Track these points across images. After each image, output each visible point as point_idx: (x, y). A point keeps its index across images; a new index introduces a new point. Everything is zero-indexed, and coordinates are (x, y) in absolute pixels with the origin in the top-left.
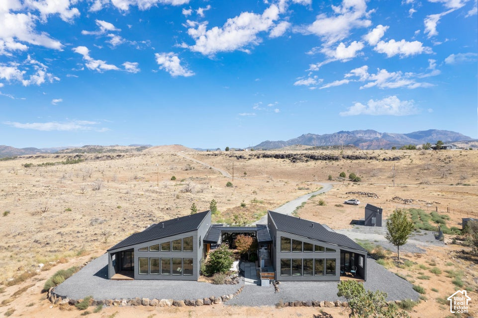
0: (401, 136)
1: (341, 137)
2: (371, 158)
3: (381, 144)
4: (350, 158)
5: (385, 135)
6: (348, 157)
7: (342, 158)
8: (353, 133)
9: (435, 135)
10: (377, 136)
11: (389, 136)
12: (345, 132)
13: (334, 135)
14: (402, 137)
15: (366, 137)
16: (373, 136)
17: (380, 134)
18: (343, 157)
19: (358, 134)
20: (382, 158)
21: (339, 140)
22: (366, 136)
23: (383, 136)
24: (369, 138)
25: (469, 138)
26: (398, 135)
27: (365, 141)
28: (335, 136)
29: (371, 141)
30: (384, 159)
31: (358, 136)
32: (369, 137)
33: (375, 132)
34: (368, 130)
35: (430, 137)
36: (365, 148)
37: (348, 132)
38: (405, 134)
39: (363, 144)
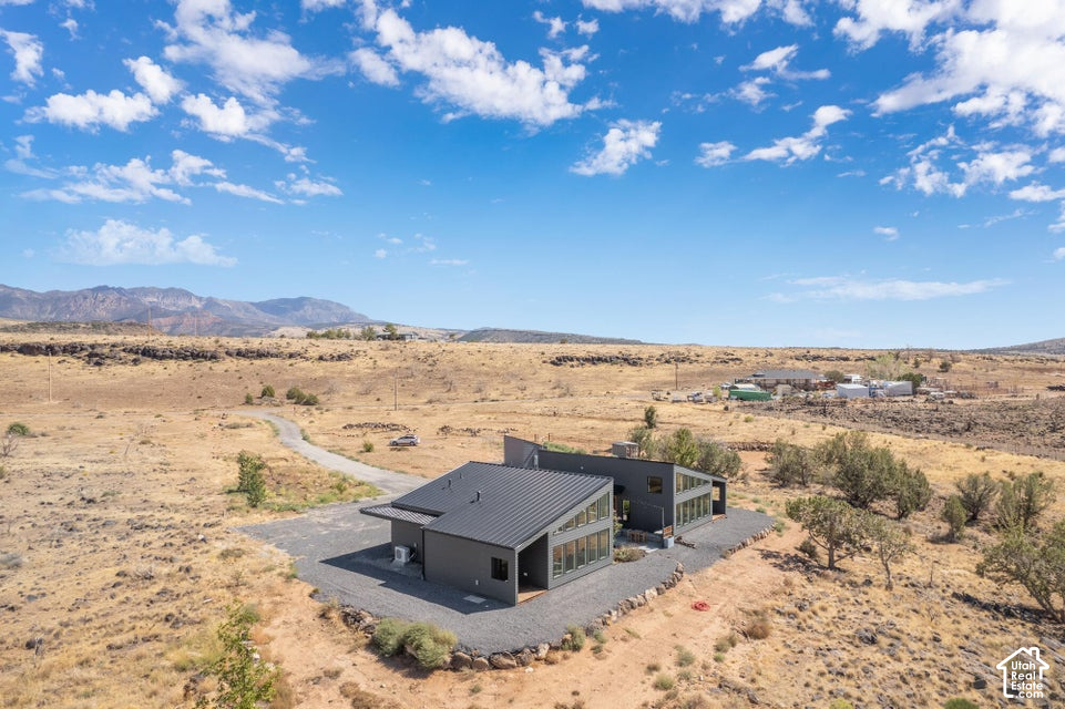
0: (246, 307)
1: (103, 301)
2: (291, 356)
3: (203, 322)
4: (244, 356)
5: (211, 303)
6: (239, 354)
7: (224, 355)
8: (133, 291)
9: (310, 308)
10: (193, 304)
11: (219, 305)
12: (113, 288)
13: (83, 295)
14: (247, 310)
15: (166, 304)
16: (183, 303)
17: (200, 299)
18: (229, 354)
19: (146, 296)
20: (316, 355)
21: (95, 307)
22: (167, 301)
23: (206, 304)
24: (174, 308)
25: (365, 317)
26: (237, 304)
27: (166, 314)
28: (85, 298)
29: (181, 314)
30: (321, 358)
31: (149, 300)
32: (174, 305)
33: (188, 295)
34: (172, 289)
35: (301, 312)
36: (166, 330)
37: (119, 290)
38: (252, 304)
39: (161, 320)
